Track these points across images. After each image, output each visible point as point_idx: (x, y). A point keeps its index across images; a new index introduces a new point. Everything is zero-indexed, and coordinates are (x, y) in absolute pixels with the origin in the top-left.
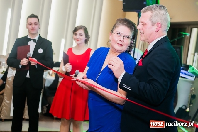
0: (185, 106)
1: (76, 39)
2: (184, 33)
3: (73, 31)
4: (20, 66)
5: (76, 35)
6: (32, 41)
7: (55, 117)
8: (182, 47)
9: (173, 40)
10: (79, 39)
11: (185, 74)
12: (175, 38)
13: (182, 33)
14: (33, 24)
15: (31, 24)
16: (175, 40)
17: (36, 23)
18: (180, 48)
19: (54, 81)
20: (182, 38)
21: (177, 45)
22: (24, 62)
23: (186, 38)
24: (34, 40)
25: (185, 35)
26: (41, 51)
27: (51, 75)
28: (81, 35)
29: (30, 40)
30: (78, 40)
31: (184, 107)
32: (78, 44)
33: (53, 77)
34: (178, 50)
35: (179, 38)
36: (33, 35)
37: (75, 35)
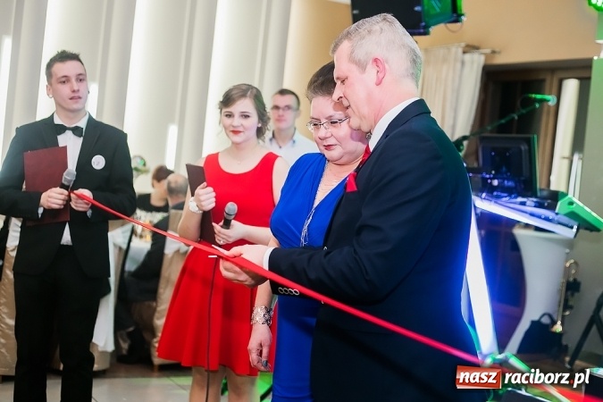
0: (550, 316)
1: (232, 129)
2: (539, 96)
3: (222, 102)
4: (41, 211)
5: (230, 115)
6: (69, 133)
7: (157, 361)
8: (535, 136)
9: (507, 119)
10: (241, 129)
11: (547, 219)
12: (514, 112)
13: (533, 96)
14: (73, 80)
15: (65, 80)
16: (514, 118)
17: (81, 77)
18: (529, 142)
19: (149, 254)
20: (535, 109)
21: (518, 132)
22: (53, 198)
23: (545, 109)
24: (77, 131)
25: (542, 101)
26: (98, 162)
27: (141, 237)
28: (247, 117)
29: (61, 129)
30: (236, 132)
31: (546, 320)
32: (236, 145)
33: (146, 242)
34: (524, 147)
35: (524, 111)
36: (71, 115)
37: (227, 116)
